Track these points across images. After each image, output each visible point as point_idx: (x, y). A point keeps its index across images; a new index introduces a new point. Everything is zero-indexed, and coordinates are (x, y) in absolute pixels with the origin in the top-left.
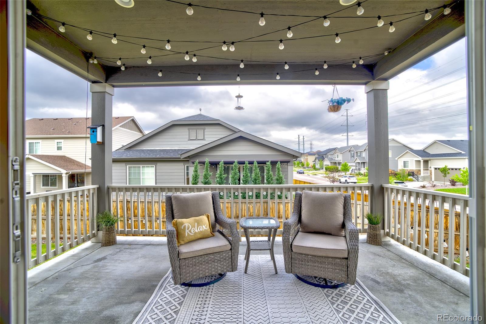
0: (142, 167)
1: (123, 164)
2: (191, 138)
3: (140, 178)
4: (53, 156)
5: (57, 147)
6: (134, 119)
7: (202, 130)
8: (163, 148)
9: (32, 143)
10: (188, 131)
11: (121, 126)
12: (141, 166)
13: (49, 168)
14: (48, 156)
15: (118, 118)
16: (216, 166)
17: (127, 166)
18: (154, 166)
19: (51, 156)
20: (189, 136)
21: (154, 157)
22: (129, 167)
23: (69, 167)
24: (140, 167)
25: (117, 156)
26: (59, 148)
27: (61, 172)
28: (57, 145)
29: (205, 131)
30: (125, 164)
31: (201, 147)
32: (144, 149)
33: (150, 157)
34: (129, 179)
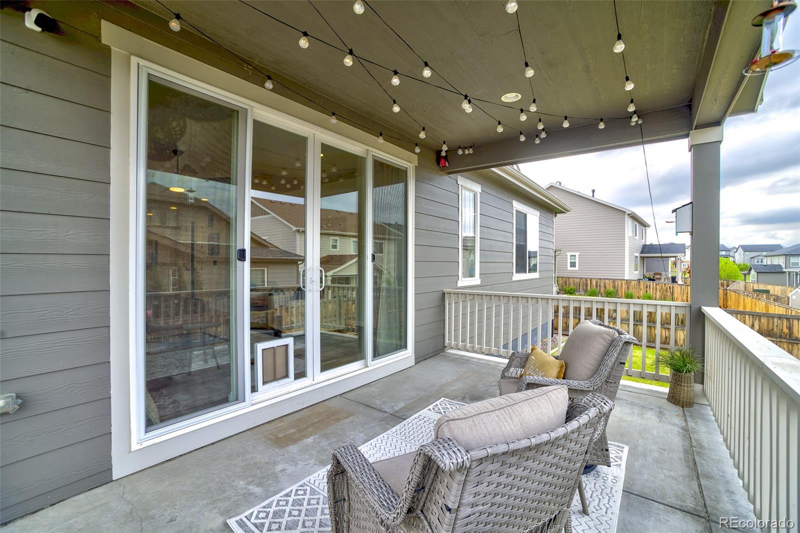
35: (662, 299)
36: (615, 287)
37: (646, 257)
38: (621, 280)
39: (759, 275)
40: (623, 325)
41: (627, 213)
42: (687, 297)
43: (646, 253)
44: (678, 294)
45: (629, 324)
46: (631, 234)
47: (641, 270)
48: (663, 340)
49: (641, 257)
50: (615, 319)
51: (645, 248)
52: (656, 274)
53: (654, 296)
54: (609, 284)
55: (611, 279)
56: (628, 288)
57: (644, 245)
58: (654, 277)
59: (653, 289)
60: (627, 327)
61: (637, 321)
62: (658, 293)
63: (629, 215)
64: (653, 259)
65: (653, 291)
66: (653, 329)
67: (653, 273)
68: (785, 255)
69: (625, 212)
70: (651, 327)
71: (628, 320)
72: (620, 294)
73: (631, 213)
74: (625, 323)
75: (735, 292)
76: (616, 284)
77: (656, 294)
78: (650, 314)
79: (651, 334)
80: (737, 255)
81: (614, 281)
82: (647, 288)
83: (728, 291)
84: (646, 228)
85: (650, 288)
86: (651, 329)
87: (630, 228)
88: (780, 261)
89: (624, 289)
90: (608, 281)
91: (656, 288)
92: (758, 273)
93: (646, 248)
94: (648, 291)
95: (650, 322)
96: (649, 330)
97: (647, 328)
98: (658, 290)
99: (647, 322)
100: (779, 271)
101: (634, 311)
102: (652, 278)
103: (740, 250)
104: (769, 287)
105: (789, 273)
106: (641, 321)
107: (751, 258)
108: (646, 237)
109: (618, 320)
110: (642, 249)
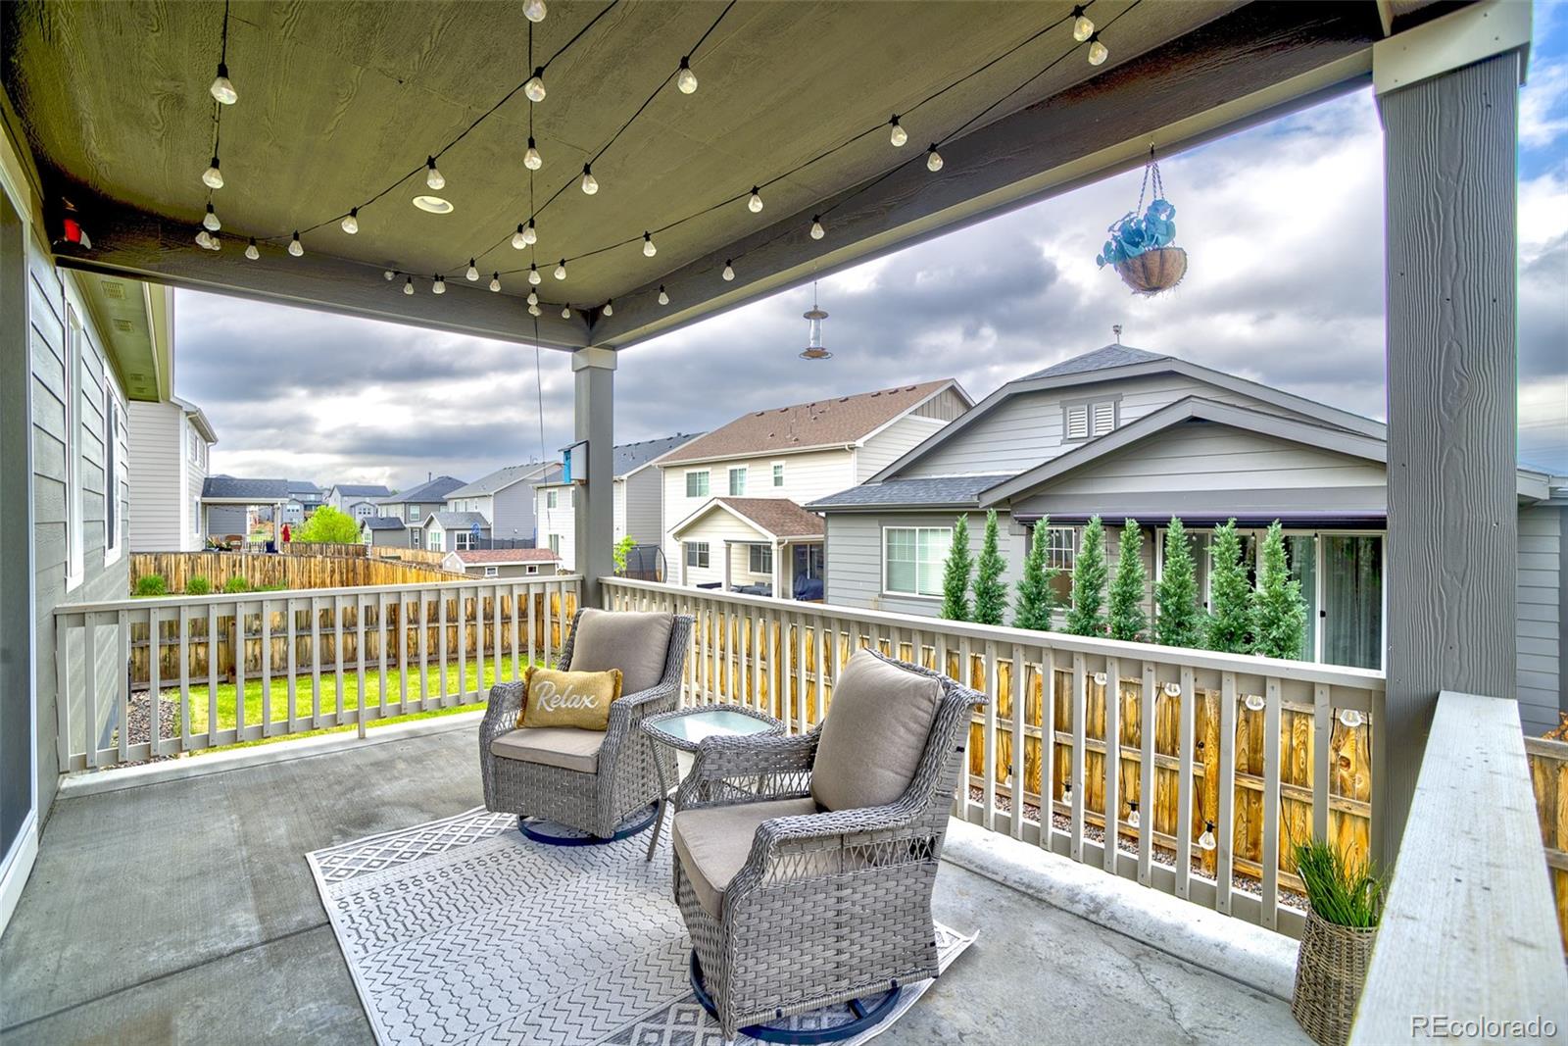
0: (920, 530)
1: (874, 523)
2: (1073, 436)
3: (915, 563)
4: (763, 500)
5: (776, 478)
6: (957, 386)
7: (1108, 403)
8: (983, 472)
9: (693, 474)
10: (1061, 411)
11: (915, 412)
12: (917, 528)
13: (749, 530)
14: (753, 499)
15: (914, 388)
16: (1150, 536)
17: (884, 528)
18: (951, 528)
19: (758, 500)
20: (1065, 430)
21: (948, 500)
22: (889, 531)
23: (786, 528)
24: (915, 530)
25: (858, 500)
26: (778, 481)
27: (769, 540)
28: (775, 473)
29: (1122, 404)
30: (880, 521)
31: (1040, 466)
32: (934, 477)
33: (939, 500)
34: (889, 563)
35: (264, 585)
36: (160, 571)
37: (210, 504)
38: (176, 553)
39: (376, 533)
40: (274, 640)
41: (184, 409)
42: (310, 577)
43: (213, 496)
44: (293, 573)
45: (286, 638)
46: (189, 456)
47: (202, 531)
48: (349, 655)
49: (203, 504)
50: (259, 631)
51: (210, 486)
52: (230, 538)
53: (250, 581)
54: (145, 564)
55: (149, 553)
56: (193, 570)
57: (206, 479)
58: (228, 544)
59: (247, 567)
60: (282, 643)
61: (302, 629)
62: (257, 575)
63: (187, 413)
64: (222, 507)
65: (247, 573)
66: (331, 637)
67: (223, 536)
68: (405, 503)
69: (181, 407)
70: (327, 635)
71: (285, 630)
72: (174, 583)
73: (194, 410)
74: (279, 638)
75: (386, 562)
76: (164, 564)
77: (253, 576)
78: (325, 613)
79: (328, 646)
80: (332, 503)
81: (157, 556)
82: (234, 566)
83: (372, 562)
84: (209, 444)
85: (241, 566)
86: (328, 639)
87: (188, 442)
88: (397, 512)
89: (183, 573)
90: (142, 558)
91: (254, 565)
92: (374, 530)
93: (212, 485)
94: (237, 573)
95: (326, 626)
96: (325, 641)
97: (321, 640)
98: (258, 569)
99: (320, 627)
100: (397, 526)
101: (296, 612)
102: (226, 546)
103: (336, 493)
104: (399, 552)
105: (412, 529)
106: (309, 627)
107: (352, 507)
108: (208, 464)
109: (266, 634)
110: (204, 486)
